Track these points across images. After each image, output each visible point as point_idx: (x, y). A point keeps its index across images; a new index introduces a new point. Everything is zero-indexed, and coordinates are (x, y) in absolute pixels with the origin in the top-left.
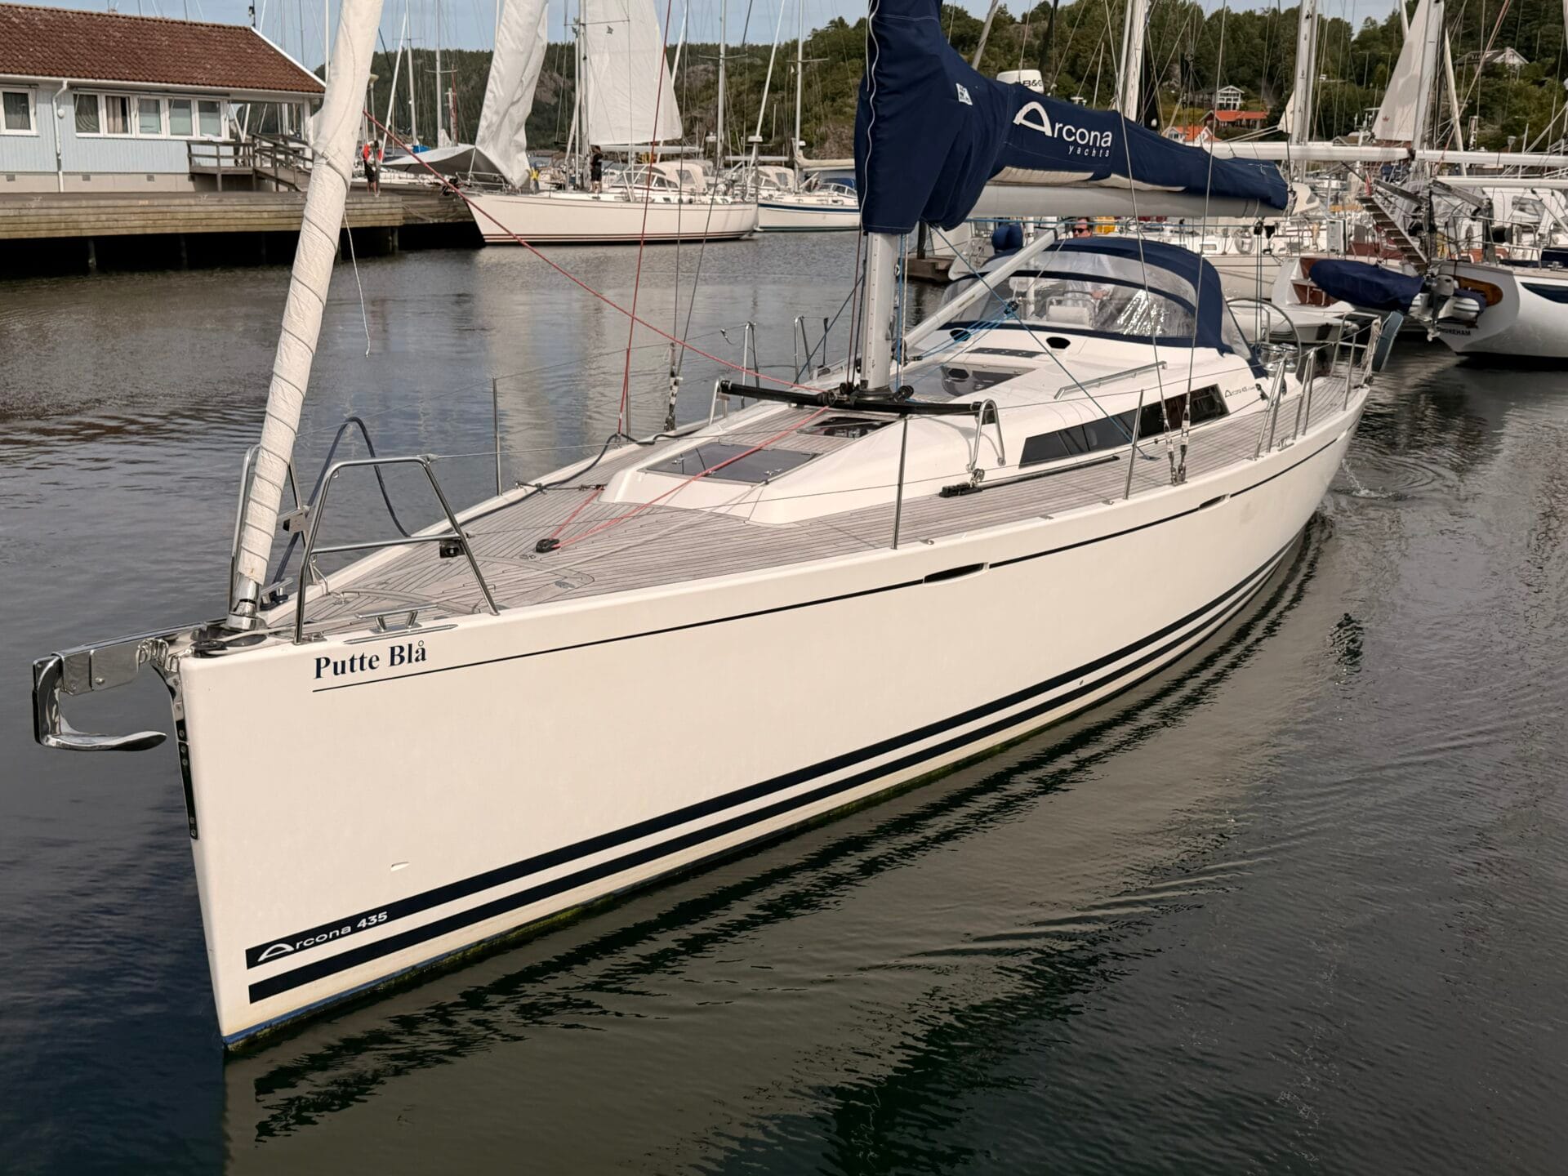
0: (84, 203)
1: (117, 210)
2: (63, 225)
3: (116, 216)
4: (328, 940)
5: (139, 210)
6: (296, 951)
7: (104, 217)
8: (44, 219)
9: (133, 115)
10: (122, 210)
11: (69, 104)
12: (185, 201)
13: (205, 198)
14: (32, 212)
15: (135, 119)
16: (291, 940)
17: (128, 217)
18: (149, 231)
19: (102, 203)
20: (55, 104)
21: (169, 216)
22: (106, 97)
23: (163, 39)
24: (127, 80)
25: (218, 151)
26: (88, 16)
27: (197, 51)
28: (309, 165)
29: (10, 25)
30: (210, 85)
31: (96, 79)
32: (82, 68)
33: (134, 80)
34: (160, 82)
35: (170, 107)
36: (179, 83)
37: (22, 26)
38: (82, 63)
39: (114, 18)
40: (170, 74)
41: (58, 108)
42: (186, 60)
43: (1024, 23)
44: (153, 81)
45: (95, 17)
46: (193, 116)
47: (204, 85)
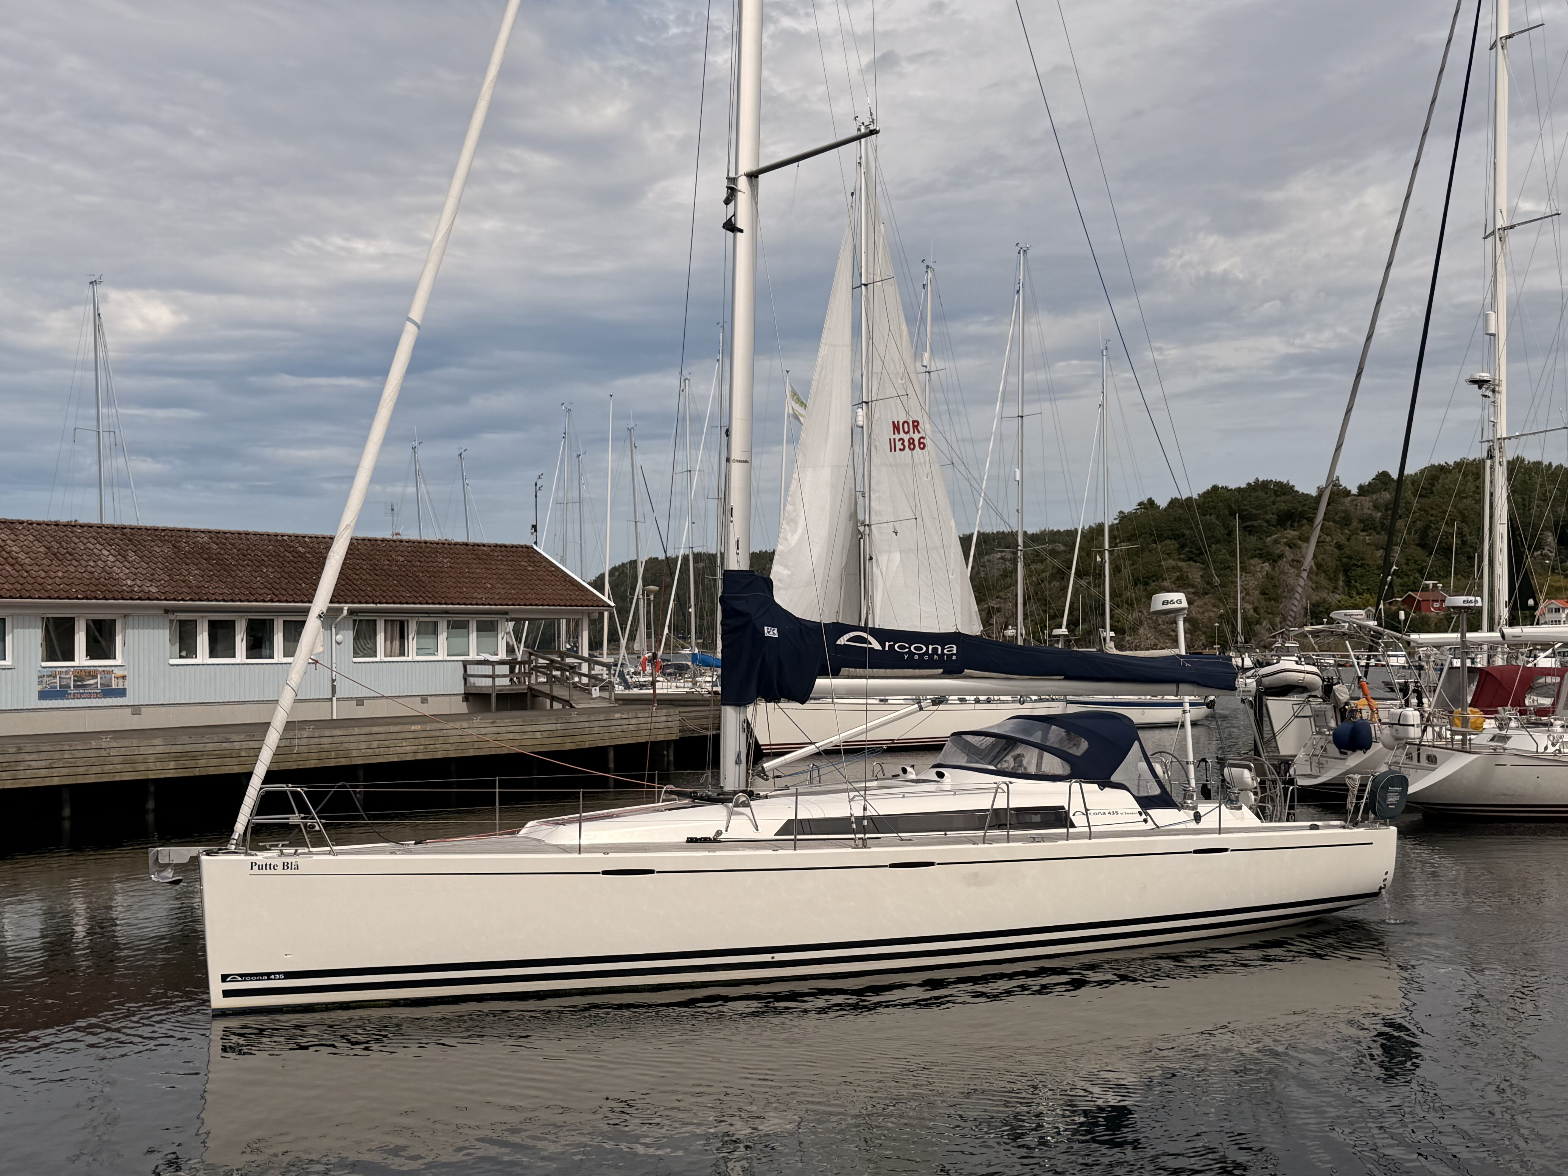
0: (357, 730)
1: (388, 736)
2: (333, 754)
3: (387, 743)
5: (411, 735)
7: (374, 745)
8: (314, 749)
9: (411, 637)
10: (394, 736)
11: (347, 630)
12: (457, 725)
13: (477, 720)
14: (304, 741)
15: (412, 643)
17: (399, 743)
18: (420, 757)
19: (375, 729)
20: (334, 630)
21: (441, 740)
22: (386, 621)
23: (445, 561)
24: (407, 603)
25: (494, 670)
26: (373, 542)
27: (478, 571)
28: (585, 680)
29: (296, 555)
30: (489, 604)
31: (376, 604)
32: (363, 594)
33: (414, 603)
34: (440, 604)
35: (448, 628)
36: (459, 604)
37: (308, 555)
38: (364, 588)
39: (398, 543)
40: (450, 595)
41: (336, 635)
42: (467, 581)
43: (1359, 495)
44: (433, 603)
45: (379, 543)
46: (471, 636)
47: (483, 604)
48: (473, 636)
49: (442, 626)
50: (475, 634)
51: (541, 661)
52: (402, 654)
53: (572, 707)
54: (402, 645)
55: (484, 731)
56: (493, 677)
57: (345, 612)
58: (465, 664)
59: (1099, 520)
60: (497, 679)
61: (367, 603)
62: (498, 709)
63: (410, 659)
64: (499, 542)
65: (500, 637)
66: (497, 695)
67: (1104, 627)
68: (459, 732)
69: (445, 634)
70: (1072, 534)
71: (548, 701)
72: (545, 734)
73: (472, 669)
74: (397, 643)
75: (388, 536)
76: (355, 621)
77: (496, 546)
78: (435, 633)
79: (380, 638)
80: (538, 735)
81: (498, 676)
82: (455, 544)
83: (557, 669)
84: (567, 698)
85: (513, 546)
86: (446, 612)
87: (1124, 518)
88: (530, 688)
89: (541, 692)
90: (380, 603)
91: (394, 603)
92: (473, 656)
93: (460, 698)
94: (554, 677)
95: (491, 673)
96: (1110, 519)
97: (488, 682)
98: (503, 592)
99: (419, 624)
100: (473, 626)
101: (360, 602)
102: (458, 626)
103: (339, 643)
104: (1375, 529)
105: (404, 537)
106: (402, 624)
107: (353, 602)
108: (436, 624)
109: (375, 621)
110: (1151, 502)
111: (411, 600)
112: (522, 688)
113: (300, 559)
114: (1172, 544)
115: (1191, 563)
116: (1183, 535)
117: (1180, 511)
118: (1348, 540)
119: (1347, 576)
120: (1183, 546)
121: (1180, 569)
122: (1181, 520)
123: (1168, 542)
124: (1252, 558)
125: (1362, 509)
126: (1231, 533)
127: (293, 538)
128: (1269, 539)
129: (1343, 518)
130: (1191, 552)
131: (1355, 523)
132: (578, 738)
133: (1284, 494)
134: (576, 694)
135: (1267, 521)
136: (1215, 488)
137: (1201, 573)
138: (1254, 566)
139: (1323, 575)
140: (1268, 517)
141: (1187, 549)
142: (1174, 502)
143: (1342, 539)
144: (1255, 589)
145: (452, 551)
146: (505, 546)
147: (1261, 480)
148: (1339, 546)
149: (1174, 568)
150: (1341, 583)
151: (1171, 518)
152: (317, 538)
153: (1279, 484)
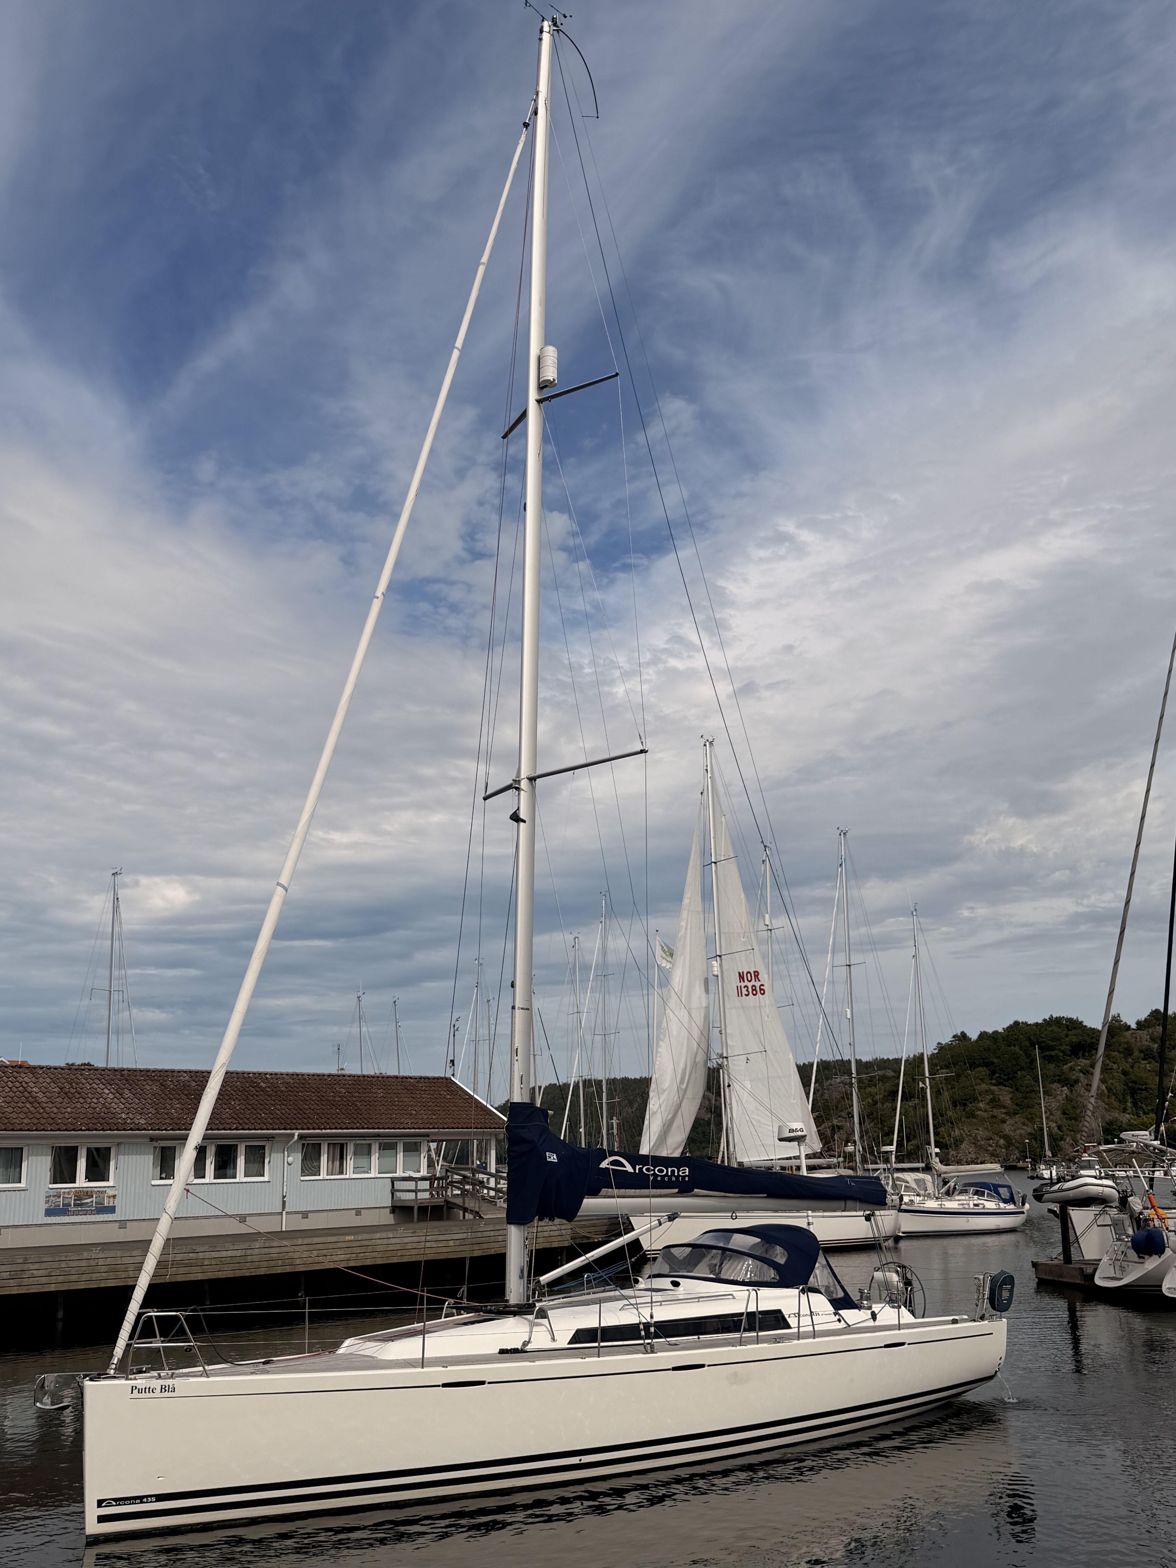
0: (302, 1240)
1: (326, 1245)
2: (280, 1262)
3: (325, 1252)
4: (130, 1504)
5: (346, 1244)
6: (116, 1505)
7: (315, 1253)
8: (265, 1258)
9: (349, 1158)
10: (331, 1245)
11: (297, 1153)
13: (401, 1231)
14: (256, 1251)
15: (350, 1162)
16: (115, 1500)
17: (334, 1252)
19: (315, 1240)
21: (369, 1249)
22: (328, 1144)
23: (379, 1091)
24: (347, 1128)
25: (416, 1186)
26: (321, 1077)
27: (406, 1099)
28: (492, 1193)
29: (258, 1090)
30: (414, 1128)
31: (321, 1129)
32: (311, 1121)
33: (352, 1128)
34: (373, 1128)
35: (379, 1149)
36: (389, 1128)
37: (268, 1089)
38: (312, 1117)
39: (341, 1077)
40: (382, 1121)
41: (288, 1156)
42: (396, 1108)
43: (1138, 1029)
44: (368, 1128)
45: (326, 1077)
46: (398, 1156)
47: (409, 1128)
48: (400, 1156)
49: (375, 1147)
50: (402, 1154)
51: (456, 1176)
52: (341, 1172)
53: (481, 1217)
54: (341, 1165)
55: (406, 1240)
56: (416, 1191)
57: (296, 1137)
58: (393, 1180)
59: (921, 1051)
60: (419, 1193)
61: (314, 1129)
62: (419, 1220)
63: (347, 1176)
64: (424, 1075)
65: (422, 1156)
66: (419, 1207)
67: (929, 1144)
68: (385, 1241)
69: (377, 1155)
70: (898, 1061)
71: (461, 1212)
72: (458, 1242)
73: (398, 1185)
74: (337, 1163)
75: (334, 1071)
76: (303, 1145)
77: (421, 1078)
78: (369, 1154)
79: (324, 1158)
80: (451, 1243)
81: (420, 1191)
82: (388, 1077)
83: (468, 1184)
84: (477, 1209)
85: (434, 1078)
86: (378, 1135)
87: (941, 1048)
88: (447, 1202)
89: (455, 1204)
90: (325, 1129)
91: (336, 1128)
92: (399, 1173)
93: (388, 1210)
94: (466, 1190)
95: (414, 1188)
96: (929, 1049)
97: (411, 1196)
98: (425, 1117)
99: (356, 1145)
100: (400, 1147)
101: (308, 1129)
102: (388, 1147)
103: (289, 1164)
104: (1153, 1058)
105: (347, 1072)
106: (342, 1146)
107: (303, 1129)
108: (370, 1145)
109: (320, 1144)
110: (963, 1034)
111: (350, 1126)
112: (440, 1201)
113: (261, 1093)
114: (983, 1071)
115: (1001, 1087)
116: (993, 1063)
117: (988, 1042)
118: (1132, 1067)
119: (1134, 1099)
120: (993, 1073)
121: (993, 1093)
122: (989, 1050)
123: (980, 1069)
124: (1052, 1083)
125: (1141, 1041)
126: (1033, 1061)
127: (257, 1075)
128: (1065, 1067)
129: (1126, 1049)
130: (1000, 1077)
131: (1136, 1053)
132: (485, 1246)
133: (1075, 1028)
134: (485, 1206)
135: (1063, 1052)
136: (1016, 1023)
137: (1010, 1096)
138: (1055, 1090)
139: (1113, 1097)
140: (1062, 1048)
141: (997, 1075)
142: (983, 1035)
143: (1126, 1066)
144: (1056, 1109)
145: (384, 1084)
146: (428, 1078)
147: (1054, 1016)
148: (1125, 1073)
149: (987, 1091)
150: (1129, 1105)
151: (981, 1049)
152: (276, 1074)
153: (1070, 1020)
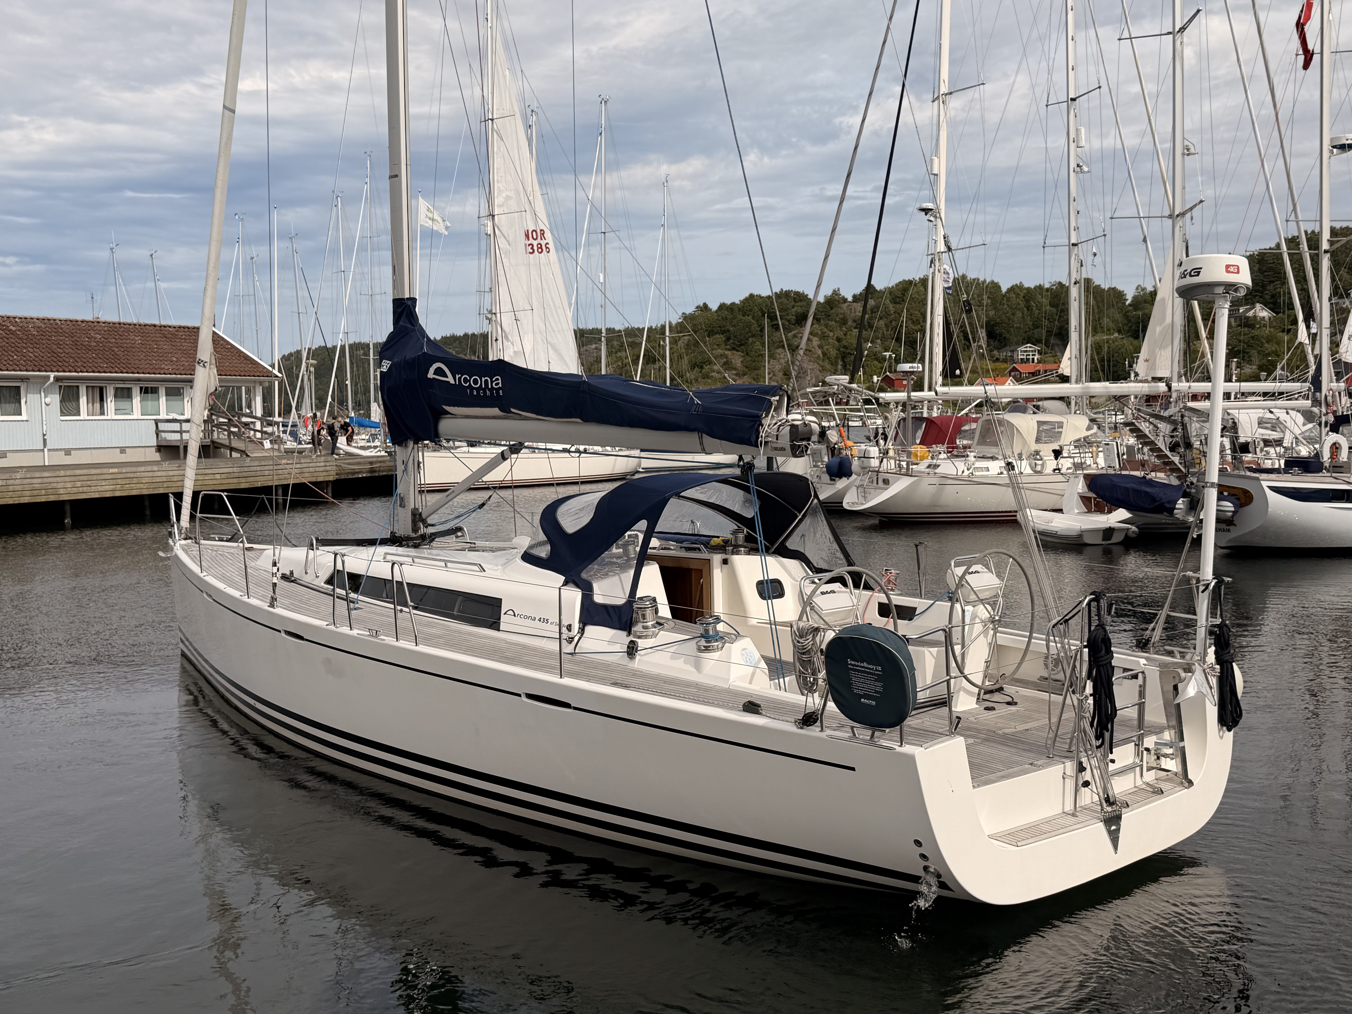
0: (62, 473)
1: (90, 478)
2: (43, 492)
3: (89, 483)
5: (109, 477)
7: (79, 484)
8: (27, 487)
9: (109, 400)
10: (95, 477)
11: (54, 394)
12: (149, 468)
13: (166, 465)
14: (18, 482)
15: (110, 404)
17: (99, 483)
18: (118, 494)
19: (78, 472)
20: (43, 394)
21: (135, 481)
22: (87, 387)
23: (136, 338)
24: (105, 372)
25: (181, 427)
26: (74, 323)
27: (166, 347)
28: (259, 435)
29: (8, 333)
30: (175, 374)
31: (78, 372)
32: (66, 364)
33: (111, 372)
34: (133, 373)
35: (141, 393)
36: (149, 373)
38: (67, 360)
39: (96, 324)
40: (141, 366)
41: (45, 397)
43: (854, 301)
44: (127, 373)
45: (80, 323)
46: (161, 400)
47: (170, 374)
49: (136, 391)
50: (164, 398)
51: (221, 420)
52: (102, 413)
53: (247, 456)
54: (102, 407)
55: (171, 473)
56: (181, 432)
57: (52, 379)
58: (157, 422)
59: (663, 321)
60: (184, 434)
61: (70, 371)
63: (109, 418)
64: (183, 324)
68: (150, 474)
69: (139, 398)
71: (228, 451)
72: (224, 476)
73: (162, 426)
74: (97, 405)
75: (89, 318)
76: (60, 387)
77: (180, 327)
78: (130, 397)
79: (83, 400)
80: (218, 476)
82: (146, 326)
83: (235, 426)
84: (243, 449)
86: (139, 380)
87: (686, 317)
88: (212, 441)
89: (221, 444)
90: (81, 372)
91: (93, 372)
92: (163, 416)
93: (153, 449)
94: (232, 432)
95: (179, 429)
97: (176, 436)
98: (186, 364)
99: (116, 389)
100: (162, 391)
101: (64, 371)
102: (149, 391)
103: (47, 405)
105: (102, 319)
106: (101, 389)
107: (58, 371)
108: (130, 390)
109: (78, 387)
110: (705, 306)
111: (108, 370)
112: (206, 441)
113: (11, 336)
114: (720, 338)
115: (734, 352)
116: (729, 331)
117: (726, 312)
119: (844, 362)
120: (728, 339)
121: (726, 357)
122: (726, 319)
123: (717, 336)
124: (778, 348)
125: (855, 312)
126: (762, 330)
128: (790, 334)
129: (842, 319)
130: (734, 343)
131: (850, 323)
132: (252, 479)
133: (801, 301)
134: (251, 446)
136: (752, 296)
138: (779, 354)
139: (827, 361)
140: (789, 318)
141: (731, 341)
142: (722, 307)
144: (779, 371)
146: (188, 328)
147: (784, 290)
151: (720, 318)
153: (797, 293)
